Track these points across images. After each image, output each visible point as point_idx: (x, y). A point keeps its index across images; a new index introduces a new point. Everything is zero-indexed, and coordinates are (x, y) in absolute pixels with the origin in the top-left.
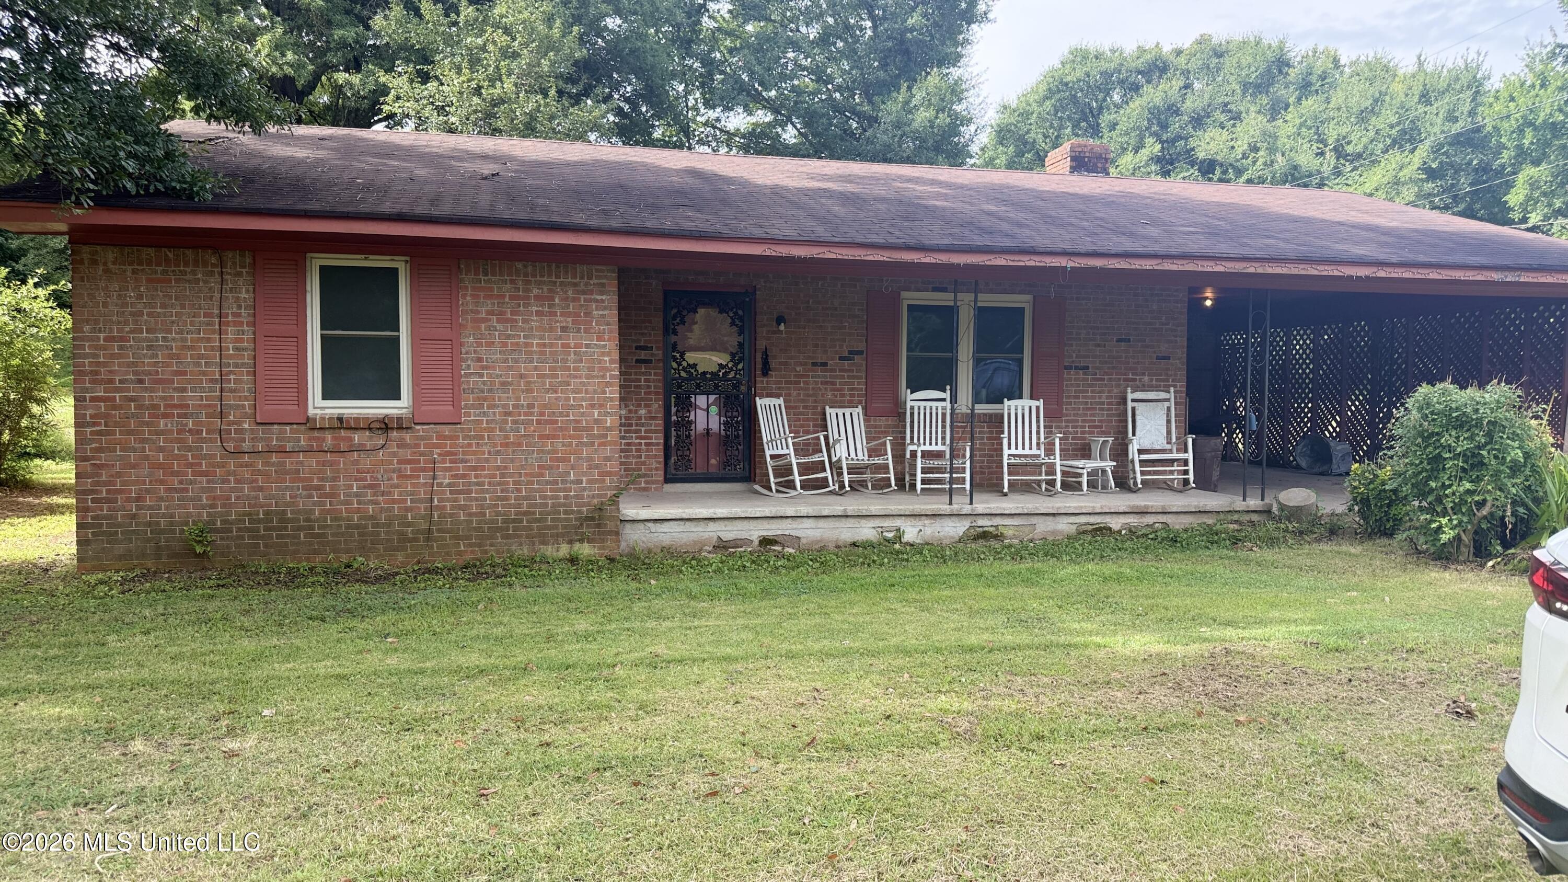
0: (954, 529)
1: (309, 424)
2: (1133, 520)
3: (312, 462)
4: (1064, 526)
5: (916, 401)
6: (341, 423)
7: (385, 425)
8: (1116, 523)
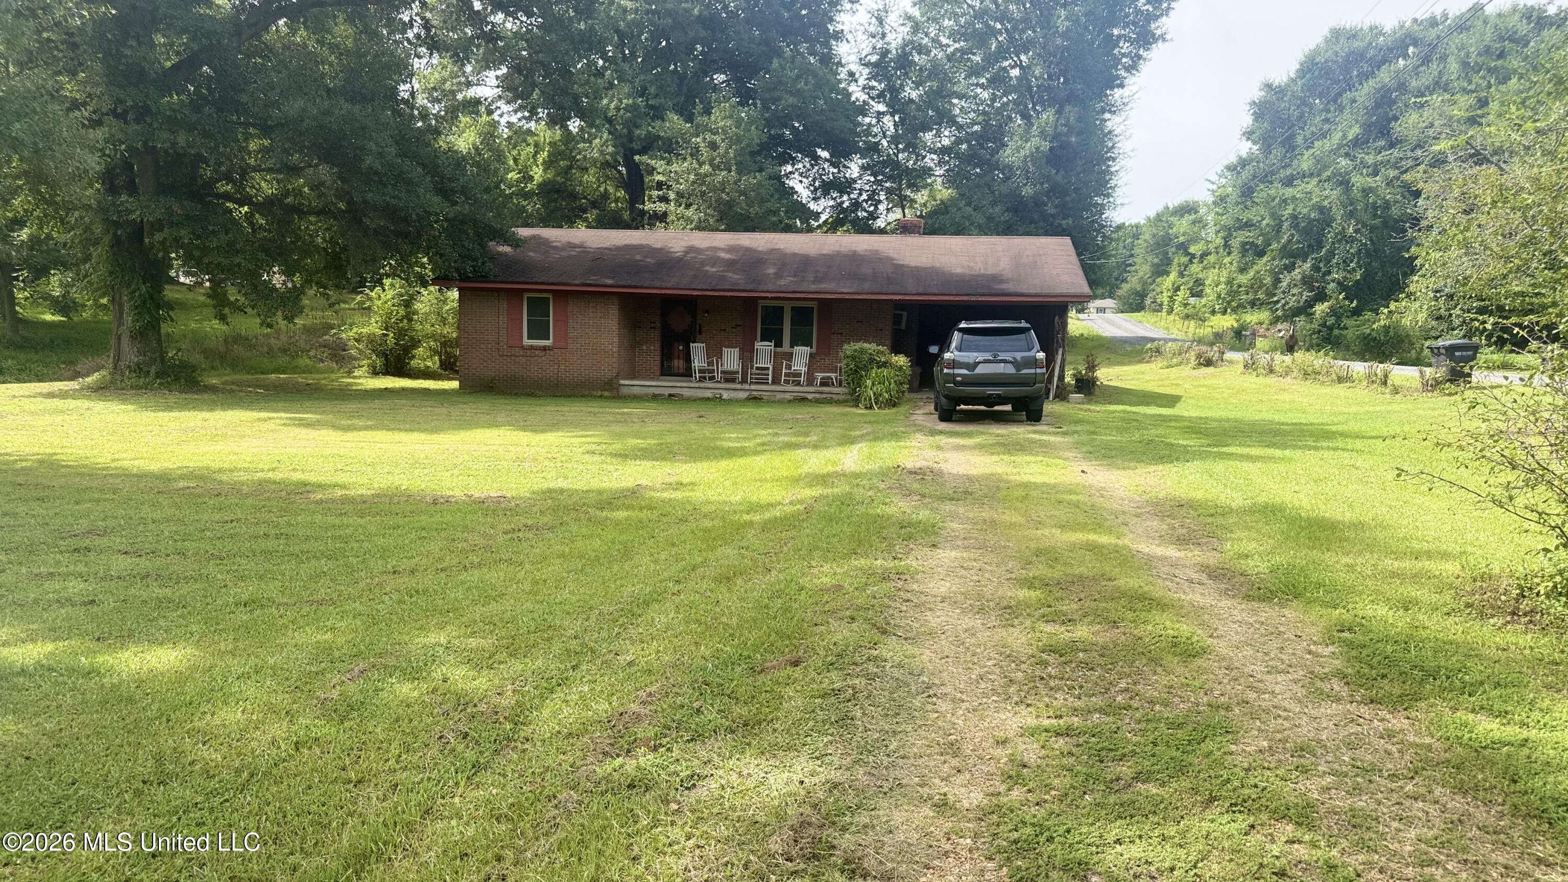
0: (743, 395)
1: (523, 347)
2: (817, 396)
3: (524, 359)
4: (788, 396)
5: (760, 345)
6: (532, 348)
7: (545, 349)
8: (810, 396)
